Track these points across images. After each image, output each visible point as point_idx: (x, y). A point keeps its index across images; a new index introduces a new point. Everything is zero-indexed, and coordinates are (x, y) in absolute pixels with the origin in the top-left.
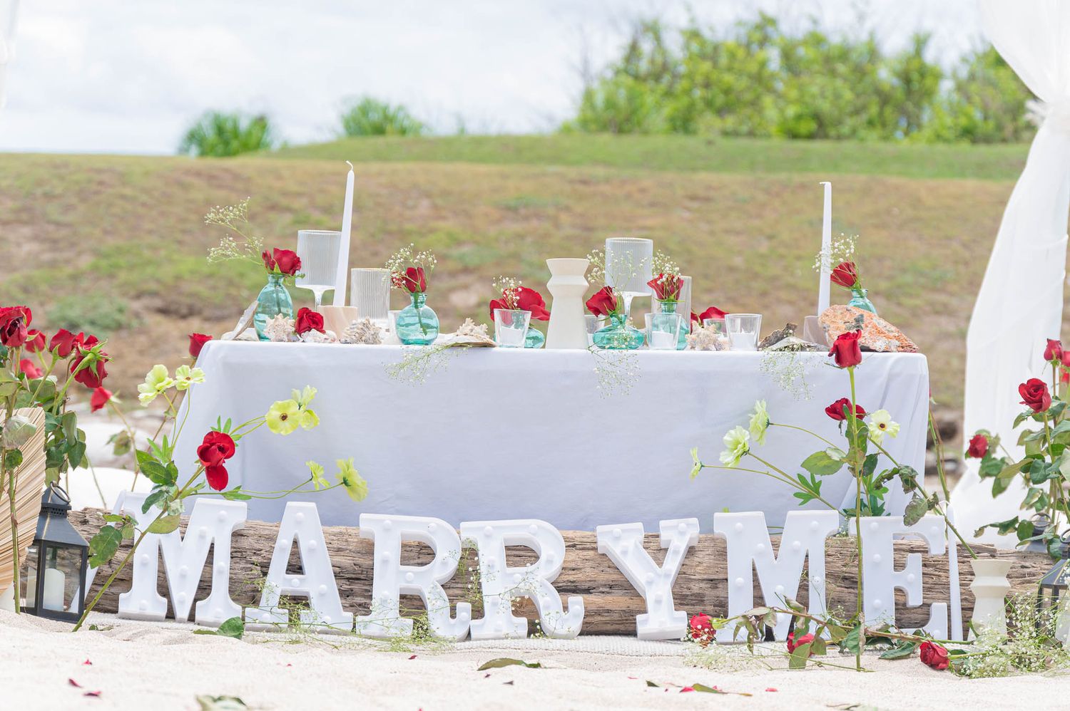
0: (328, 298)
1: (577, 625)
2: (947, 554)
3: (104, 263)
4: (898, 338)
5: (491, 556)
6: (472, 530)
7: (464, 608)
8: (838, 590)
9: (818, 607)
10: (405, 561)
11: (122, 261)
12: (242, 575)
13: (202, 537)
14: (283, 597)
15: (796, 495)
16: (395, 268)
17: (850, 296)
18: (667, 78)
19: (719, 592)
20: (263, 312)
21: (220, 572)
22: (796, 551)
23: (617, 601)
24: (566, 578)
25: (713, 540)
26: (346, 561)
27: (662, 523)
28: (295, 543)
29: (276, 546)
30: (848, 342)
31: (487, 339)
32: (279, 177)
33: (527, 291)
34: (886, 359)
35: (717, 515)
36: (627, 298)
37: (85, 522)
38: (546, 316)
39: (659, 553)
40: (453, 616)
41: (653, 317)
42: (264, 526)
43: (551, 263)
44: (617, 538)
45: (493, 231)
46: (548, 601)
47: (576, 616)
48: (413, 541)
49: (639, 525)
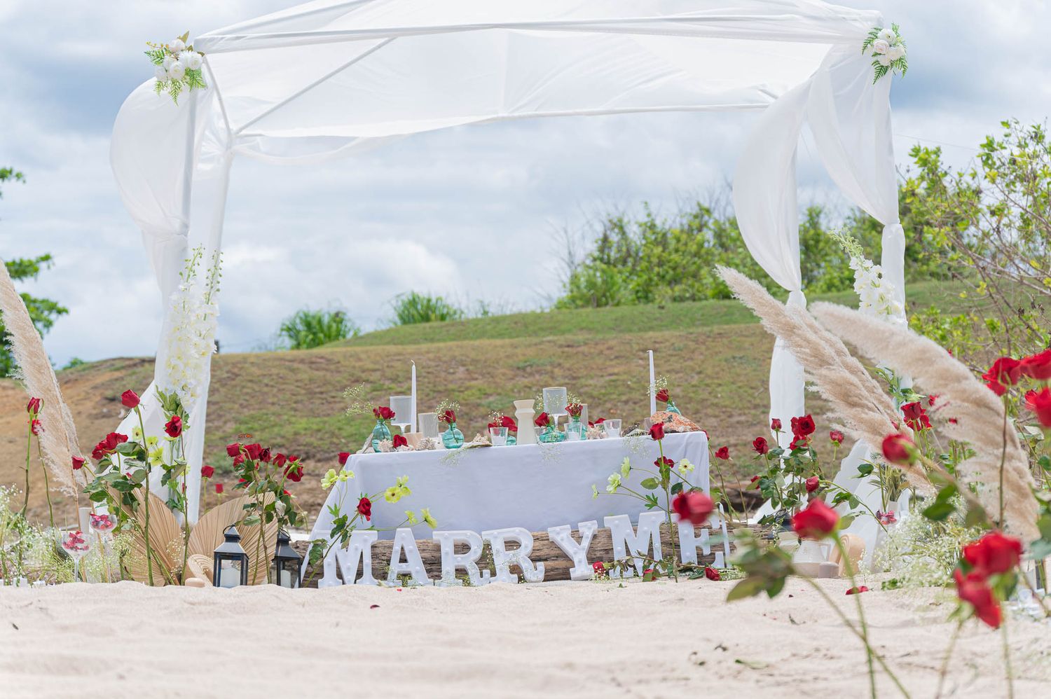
0: (408, 429)
1: (542, 576)
2: (721, 528)
3: (243, 428)
4: (690, 425)
5: (498, 546)
6: (487, 535)
7: (487, 572)
8: (667, 549)
9: (658, 556)
10: (456, 552)
11: (256, 426)
12: (377, 566)
13: (356, 549)
14: (398, 574)
15: (646, 505)
16: (438, 412)
17: (666, 408)
18: (630, 261)
19: (609, 555)
20: (377, 439)
21: (367, 565)
22: (645, 532)
23: (560, 563)
24: (534, 554)
25: (605, 531)
26: (427, 555)
27: (579, 524)
28: (402, 548)
29: (393, 550)
30: (657, 428)
31: (488, 443)
32: (360, 360)
33: (506, 418)
34: (685, 435)
35: (605, 518)
36: (556, 417)
37: (297, 547)
38: (515, 429)
39: (579, 539)
40: (482, 576)
41: (568, 426)
42: (386, 542)
43: (516, 403)
44: (558, 533)
45: (509, 385)
46: (526, 565)
47: (541, 571)
48: (460, 543)
49: (569, 526)
